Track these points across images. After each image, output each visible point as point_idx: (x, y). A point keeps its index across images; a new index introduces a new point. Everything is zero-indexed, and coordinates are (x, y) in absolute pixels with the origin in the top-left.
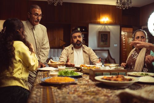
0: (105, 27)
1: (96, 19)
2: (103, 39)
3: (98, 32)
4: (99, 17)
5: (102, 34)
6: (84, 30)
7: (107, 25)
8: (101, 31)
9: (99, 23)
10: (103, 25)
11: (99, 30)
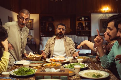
0: (106, 15)
1: (98, 9)
2: (105, 26)
3: (100, 20)
4: (101, 8)
5: (103, 22)
6: (87, 19)
7: (108, 14)
8: (102, 19)
9: (101, 13)
10: (104, 14)
11: (101, 19)
